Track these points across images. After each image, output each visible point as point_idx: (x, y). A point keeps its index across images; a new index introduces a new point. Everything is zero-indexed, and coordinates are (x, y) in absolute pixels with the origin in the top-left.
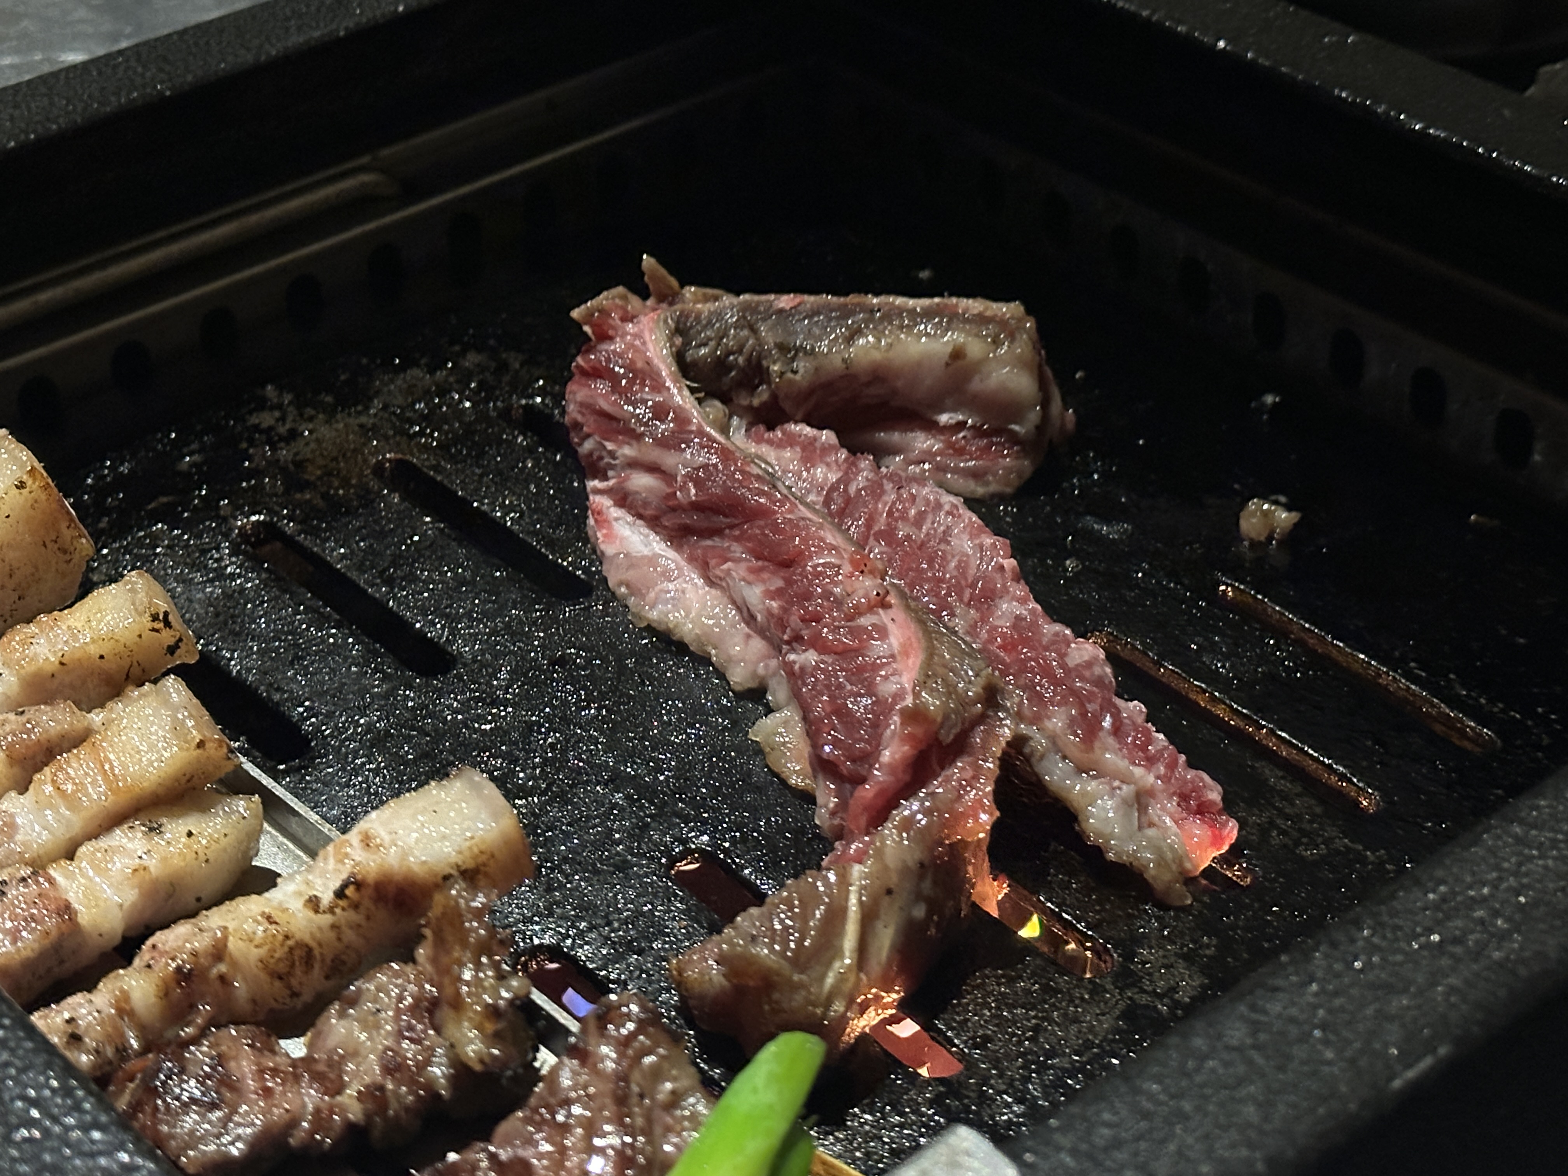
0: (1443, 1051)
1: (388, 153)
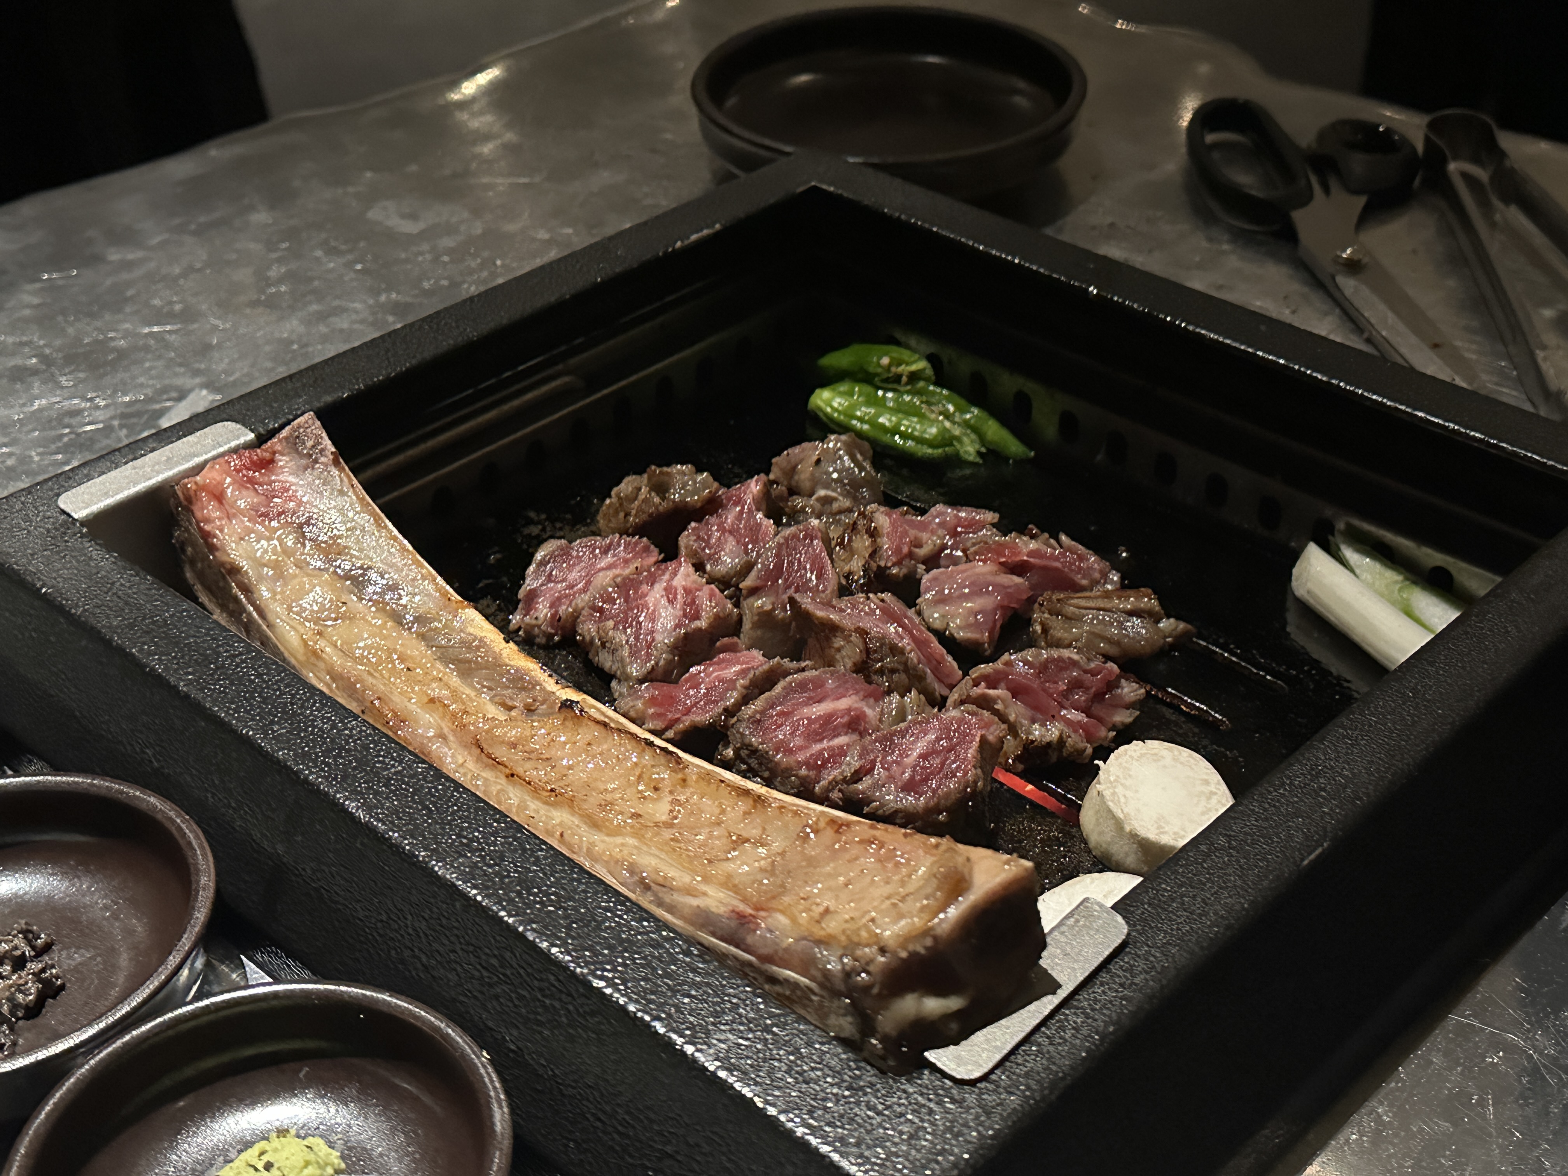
0: (1325, 844)
1: (572, 362)
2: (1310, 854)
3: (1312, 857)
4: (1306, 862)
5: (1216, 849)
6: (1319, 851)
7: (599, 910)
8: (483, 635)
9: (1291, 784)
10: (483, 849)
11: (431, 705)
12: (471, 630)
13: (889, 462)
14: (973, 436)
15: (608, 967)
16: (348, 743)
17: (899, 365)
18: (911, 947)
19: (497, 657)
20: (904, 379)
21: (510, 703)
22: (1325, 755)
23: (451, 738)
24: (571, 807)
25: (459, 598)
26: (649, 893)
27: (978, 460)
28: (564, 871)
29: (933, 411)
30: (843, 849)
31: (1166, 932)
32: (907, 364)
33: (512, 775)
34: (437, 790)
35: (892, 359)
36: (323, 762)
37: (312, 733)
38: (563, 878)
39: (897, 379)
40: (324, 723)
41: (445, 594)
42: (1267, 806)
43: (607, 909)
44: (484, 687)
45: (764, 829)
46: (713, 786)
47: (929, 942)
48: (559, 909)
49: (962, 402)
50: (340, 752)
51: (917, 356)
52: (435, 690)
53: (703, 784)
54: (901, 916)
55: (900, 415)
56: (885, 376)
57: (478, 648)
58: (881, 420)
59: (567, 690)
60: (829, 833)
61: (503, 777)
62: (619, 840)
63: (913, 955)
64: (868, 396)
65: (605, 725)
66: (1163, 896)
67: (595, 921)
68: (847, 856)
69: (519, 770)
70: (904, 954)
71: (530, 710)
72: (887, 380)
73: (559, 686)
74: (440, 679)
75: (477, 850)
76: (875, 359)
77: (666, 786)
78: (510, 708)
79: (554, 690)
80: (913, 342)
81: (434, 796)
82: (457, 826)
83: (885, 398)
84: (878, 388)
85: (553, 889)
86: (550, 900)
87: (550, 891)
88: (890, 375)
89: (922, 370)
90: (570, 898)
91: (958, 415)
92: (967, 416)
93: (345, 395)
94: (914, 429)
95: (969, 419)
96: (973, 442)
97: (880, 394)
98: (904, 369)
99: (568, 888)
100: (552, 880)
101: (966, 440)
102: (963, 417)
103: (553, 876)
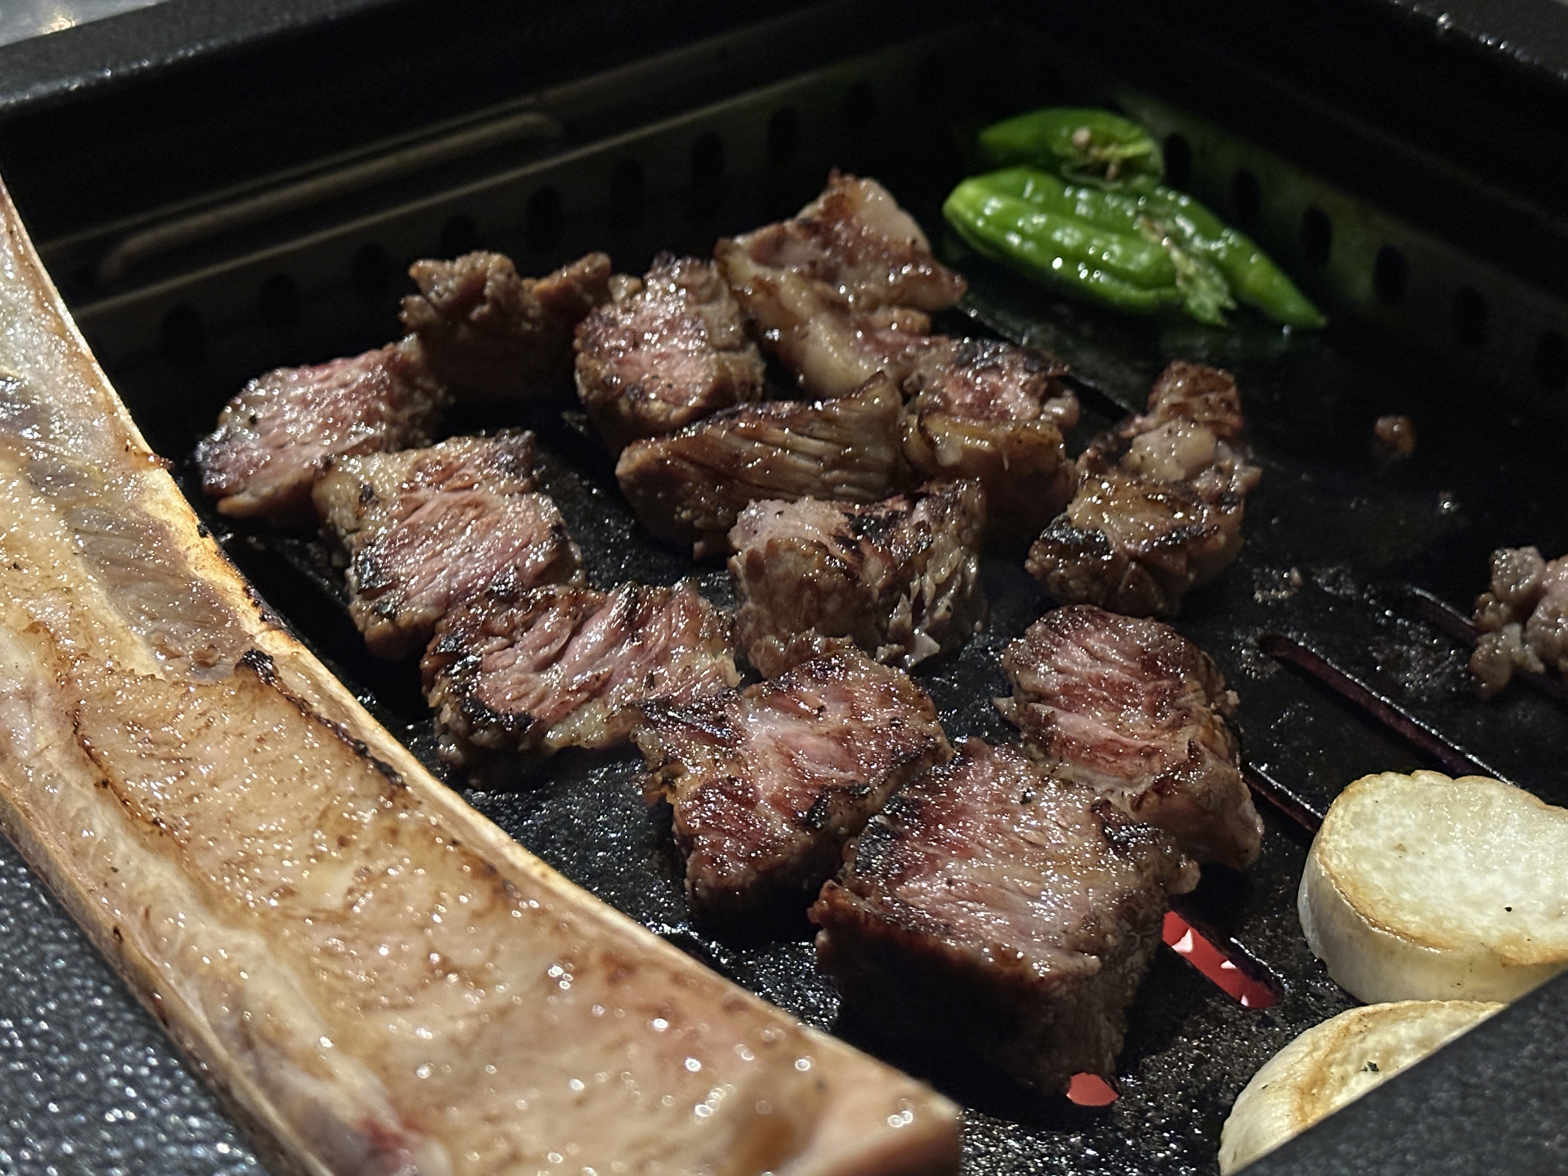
1: (553, 94)
5: (1434, 1111)
7: (115, 1082)
11: (31, 635)
12: (149, 507)
13: (1063, 310)
14: (1217, 279)
17: (1106, 143)
19: (178, 560)
20: (1112, 170)
23: (44, 699)
24: (179, 860)
25: (147, 449)
26: (249, 1056)
27: (1220, 320)
28: (83, 988)
29: (1153, 230)
30: (610, 1019)
32: (1122, 143)
33: (105, 784)
35: (1094, 133)
38: (75, 1004)
39: (1100, 169)
43: (131, 1081)
44: (143, 612)
45: (494, 953)
46: (437, 851)
48: (36, 1069)
49: (1210, 220)
51: (1136, 132)
55: (1091, 231)
56: (1080, 162)
58: (1058, 236)
60: (596, 979)
61: (92, 785)
62: (236, 937)
64: (1048, 195)
67: (100, 1103)
68: (610, 1035)
72: (1083, 170)
73: (264, 625)
74: (69, 590)
76: (1065, 132)
77: (361, 841)
80: (1146, 115)
83: (1074, 201)
84: (1067, 183)
85: (44, 1025)
86: (29, 1048)
87: (36, 1029)
88: (1089, 161)
89: (1144, 157)
90: (70, 1048)
91: (1198, 243)
92: (1214, 246)
93: (75, 86)
94: (1112, 254)
95: (1218, 251)
96: (1216, 289)
97: (1068, 193)
98: (1114, 153)
99: (76, 1026)
100: (52, 1006)
101: (1203, 284)
102: (1207, 246)
103: (56, 996)
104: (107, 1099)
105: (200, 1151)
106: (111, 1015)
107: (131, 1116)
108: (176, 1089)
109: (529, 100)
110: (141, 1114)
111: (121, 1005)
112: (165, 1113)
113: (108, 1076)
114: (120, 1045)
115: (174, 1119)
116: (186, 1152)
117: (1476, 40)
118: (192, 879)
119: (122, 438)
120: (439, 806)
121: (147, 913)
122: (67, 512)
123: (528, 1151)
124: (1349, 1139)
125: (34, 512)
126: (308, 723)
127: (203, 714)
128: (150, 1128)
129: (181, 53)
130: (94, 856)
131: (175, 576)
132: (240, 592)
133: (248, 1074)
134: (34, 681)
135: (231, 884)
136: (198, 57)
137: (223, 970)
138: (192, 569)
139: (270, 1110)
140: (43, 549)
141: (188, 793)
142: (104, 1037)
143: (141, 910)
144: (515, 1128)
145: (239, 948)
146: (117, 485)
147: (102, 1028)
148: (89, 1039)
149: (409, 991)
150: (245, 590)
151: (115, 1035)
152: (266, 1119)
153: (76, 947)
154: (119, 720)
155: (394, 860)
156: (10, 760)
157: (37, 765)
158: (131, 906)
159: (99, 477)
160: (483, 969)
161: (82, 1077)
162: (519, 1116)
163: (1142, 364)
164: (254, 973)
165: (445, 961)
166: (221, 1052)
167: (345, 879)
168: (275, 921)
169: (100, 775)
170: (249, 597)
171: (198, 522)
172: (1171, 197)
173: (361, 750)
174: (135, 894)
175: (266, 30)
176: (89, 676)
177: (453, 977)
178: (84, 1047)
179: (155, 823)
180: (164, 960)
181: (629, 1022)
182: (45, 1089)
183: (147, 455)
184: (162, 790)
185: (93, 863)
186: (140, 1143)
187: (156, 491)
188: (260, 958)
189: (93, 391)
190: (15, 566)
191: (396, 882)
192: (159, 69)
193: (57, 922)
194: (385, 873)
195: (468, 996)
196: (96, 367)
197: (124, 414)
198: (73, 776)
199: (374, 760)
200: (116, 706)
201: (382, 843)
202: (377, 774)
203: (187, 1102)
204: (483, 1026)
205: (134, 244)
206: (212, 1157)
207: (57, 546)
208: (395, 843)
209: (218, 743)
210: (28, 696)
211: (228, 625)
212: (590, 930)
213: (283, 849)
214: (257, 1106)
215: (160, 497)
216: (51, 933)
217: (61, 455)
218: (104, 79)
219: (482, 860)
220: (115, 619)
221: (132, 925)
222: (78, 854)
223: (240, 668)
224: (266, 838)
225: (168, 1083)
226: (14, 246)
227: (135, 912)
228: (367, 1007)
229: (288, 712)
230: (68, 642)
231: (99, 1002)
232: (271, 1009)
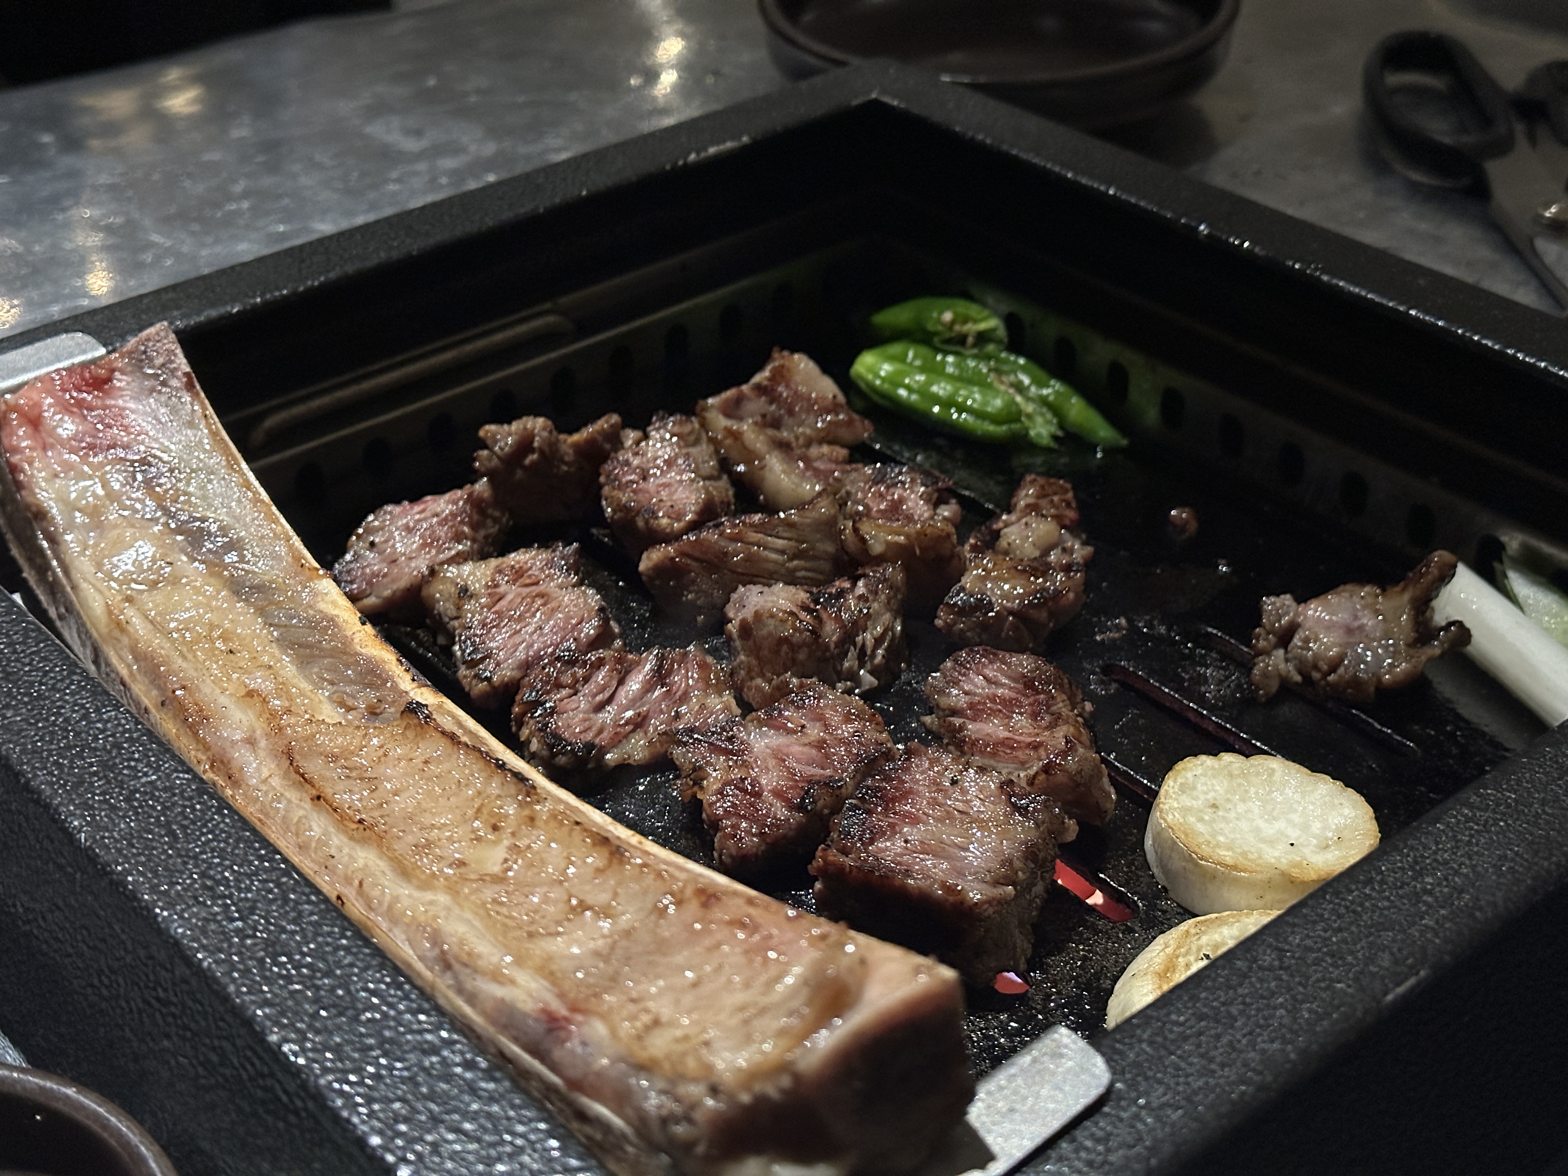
0: (1422, 973)
1: (564, 300)
2: (1398, 984)
3: (1400, 990)
4: (1390, 997)
5: (1260, 968)
6: (1412, 981)
7: (363, 994)
8: (335, 612)
9: (1382, 882)
10: (230, 896)
11: (248, 699)
12: (322, 606)
13: (940, 441)
14: (1049, 416)
15: (353, 1078)
16: (96, 739)
17: (965, 321)
18: (758, 1087)
19: (347, 642)
20: (970, 340)
21: (350, 702)
22: (1437, 844)
23: (263, 743)
24: (380, 846)
25: (316, 565)
26: (449, 974)
27: (1053, 445)
28: (332, 933)
29: (1002, 382)
30: (706, 931)
31: (1168, 1088)
32: (976, 321)
33: (319, 798)
34: (194, 809)
35: (956, 314)
36: (56, 763)
37: (54, 724)
38: (328, 944)
39: (962, 340)
40: (74, 711)
41: (298, 558)
42: (1343, 910)
43: (374, 993)
45: (615, 895)
46: (565, 830)
47: (786, 1081)
48: (308, 988)
49: (1041, 374)
50: (83, 751)
51: (986, 313)
52: (259, 682)
53: (553, 824)
54: (748, 1039)
55: (958, 385)
56: (948, 335)
57: (327, 628)
58: (935, 389)
59: (424, 689)
60: (693, 907)
61: (308, 800)
62: (429, 896)
63: (761, 1101)
64: (925, 359)
65: (452, 738)
66: (1171, 1031)
67: (355, 1008)
68: (708, 942)
69: (328, 791)
70: (745, 1098)
71: (373, 713)
72: (949, 341)
73: (415, 684)
74: (270, 667)
75: (225, 897)
76: (935, 315)
77: (508, 826)
78: (349, 709)
79: (408, 688)
80: (990, 300)
81: (186, 818)
82: (204, 861)
83: (944, 363)
84: (937, 350)
85: (309, 959)
86: (300, 974)
87: (304, 962)
88: (953, 335)
89: (993, 330)
90: (328, 974)
91: (1033, 389)
92: (1045, 392)
93: (235, 310)
94: (974, 400)
95: (1048, 395)
96: (1048, 422)
97: (939, 358)
98: (971, 328)
99: (330, 958)
100: (312, 946)
101: (1039, 420)
102: (1040, 392)
103: (314, 940)
104: (360, 1006)
105: (429, 1037)
106: (354, 950)
107: (378, 1016)
108: (406, 997)
109: (548, 306)
110: (385, 1015)
111: (360, 943)
112: (400, 1013)
113: (358, 991)
114: (365, 969)
115: (408, 1016)
116: (418, 1037)
117: (1227, 240)
118: (391, 859)
119: (297, 558)
120: (560, 801)
121: (361, 884)
122: (261, 612)
123: (664, 1019)
124: (1206, 989)
125: (240, 614)
126: (459, 749)
127: (381, 747)
128: (392, 1023)
129: (309, 283)
130: (316, 848)
131: (345, 653)
132: (394, 662)
133: (449, 987)
134: (254, 732)
135: (421, 860)
136: (322, 285)
137: (422, 918)
138: (358, 648)
139: (468, 1010)
140: (248, 639)
141: (378, 802)
142: (351, 965)
143: (357, 882)
144: (651, 1005)
145: (431, 903)
146: (297, 592)
147: (348, 960)
148: (340, 968)
149: (559, 923)
150: (398, 660)
151: (359, 964)
152: (464, 1016)
153: (323, 906)
154: (321, 754)
155: (534, 838)
156: (243, 786)
157: (264, 788)
158: (348, 880)
159: (283, 587)
160: (609, 905)
161: (340, 992)
162: (652, 997)
163: (1001, 478)
164: (447, 918)
165: (581, 902)
166: (428, 974)
167: (499, 853)
168: (456, 882)
169: (314, 792)
170: (402, 664)
171: (359, 615)
172: (1012, 358)
173: (501, 766)
174: (349, 872)
175: (369, 264)
176: (294, 725)
177: (588, 913)
178: (338, 972)
179: (361, 821)
180: (377, 915)
181: (719, 933)
182: (316, 1001)
183: (318, 570)
184: (360, 800)
185: (316, 853)
186: (387, 1033)
187: (326, 594)
188: (448, 909)
189: (273, 526)
190: (231, 652)
191: (538, 852)
192: (294, 294)
193: (307, 890)
194: (529, 847)
195: (601, 923)
196: (274, 508)
197: (297, 541)
198: (293, 795)
199: (510, 770)
200: (317, 745)
201: (523, 827)
202: (515, 780)
203: (414, 1005)
204: (615, 943)
205: (270, 422)
206: (436, 1041)
207: (258, 637)
208: (533, 827)
209: (395, 766)
210: (251, 742)
211: (389, 685)
212: (683, 876)
213: (452, 836)
214: (458, 1009)
215: (327, 598)
216: (304, 898)
217: (254, 572)
218: (256, 304)
219: (598, 834)
220: (305, 686)
221: (350, 893)
222: (303, 848)
223: (405, 715)
224: (439, 829)
225: (399, 993)
226: (208, 426)
227: (351, 884)
228: (531, 935)
229: (443, 742)
230: (277, 702)
231: (344, 942)
232: (461, 942)
